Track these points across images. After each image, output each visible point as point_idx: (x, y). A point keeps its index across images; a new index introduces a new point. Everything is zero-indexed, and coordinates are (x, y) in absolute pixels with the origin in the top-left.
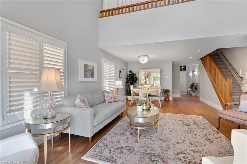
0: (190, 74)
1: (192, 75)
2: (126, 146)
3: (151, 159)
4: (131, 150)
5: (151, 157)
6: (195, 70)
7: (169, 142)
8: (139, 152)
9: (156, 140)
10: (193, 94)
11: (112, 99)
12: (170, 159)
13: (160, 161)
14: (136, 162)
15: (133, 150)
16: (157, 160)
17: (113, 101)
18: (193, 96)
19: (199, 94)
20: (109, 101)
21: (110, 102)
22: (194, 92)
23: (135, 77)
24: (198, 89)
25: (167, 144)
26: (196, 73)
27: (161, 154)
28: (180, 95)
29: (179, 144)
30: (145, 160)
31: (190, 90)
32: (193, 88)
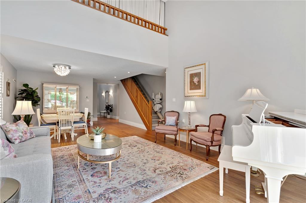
0: (103, 94)
1: (105, 96)
2: (104, 190)
3: (143, 186)
4: (116, 190)
5: (141, 185)
6: (109, 89)
7: (138, 166)
8: (125, 187)
9: (125, 169)
10: (109, 116)
11: (26, 134)
12: (155, 177)
13: (151, 183)
14: (135, 198)
15: (118, 190)
16: (147, 184)
17: (29, 137)
18: (108, 118)
19: (114, 115)
20: (21, 140)
21: (24, 140)
22: (109, 114)
23: (35, 95)
24: (113, 111)
25: (138, 168)
26: (111, 93)
27: (145, 178)
28: (97, 119)
29: (146, 164)
30: (140, 190)
31: (104, 113)
32: (108, 110)
